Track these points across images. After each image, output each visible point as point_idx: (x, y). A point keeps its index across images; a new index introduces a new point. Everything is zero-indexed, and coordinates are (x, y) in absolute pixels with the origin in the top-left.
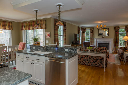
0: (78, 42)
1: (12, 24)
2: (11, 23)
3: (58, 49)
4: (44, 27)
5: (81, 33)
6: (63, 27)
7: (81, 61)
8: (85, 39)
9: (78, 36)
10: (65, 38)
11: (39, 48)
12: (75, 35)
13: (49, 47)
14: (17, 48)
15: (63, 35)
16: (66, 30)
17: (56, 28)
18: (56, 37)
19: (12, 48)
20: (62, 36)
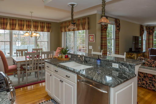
0: (140, 48)
1: (51, 25)
2: (50, 23)
3: (101, 63)
4: (86, 27)
5: (146, 34)
6: (115, 26)
7: (144, 82)
8: (153, 44)
9: (140, 39)
10: (118, 43)
11: (75, 57)
12: (135, 38)
13: (88, 58)
14: (52, 54)
15: (115, 38)
16: (119, 31)
17: (104, 28)
18: (104, 42)
19: (46, 55)
20: (113, 40)
